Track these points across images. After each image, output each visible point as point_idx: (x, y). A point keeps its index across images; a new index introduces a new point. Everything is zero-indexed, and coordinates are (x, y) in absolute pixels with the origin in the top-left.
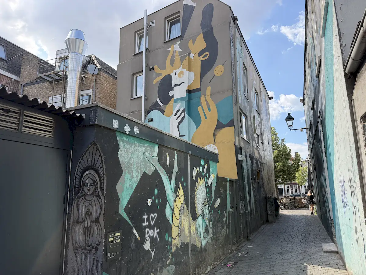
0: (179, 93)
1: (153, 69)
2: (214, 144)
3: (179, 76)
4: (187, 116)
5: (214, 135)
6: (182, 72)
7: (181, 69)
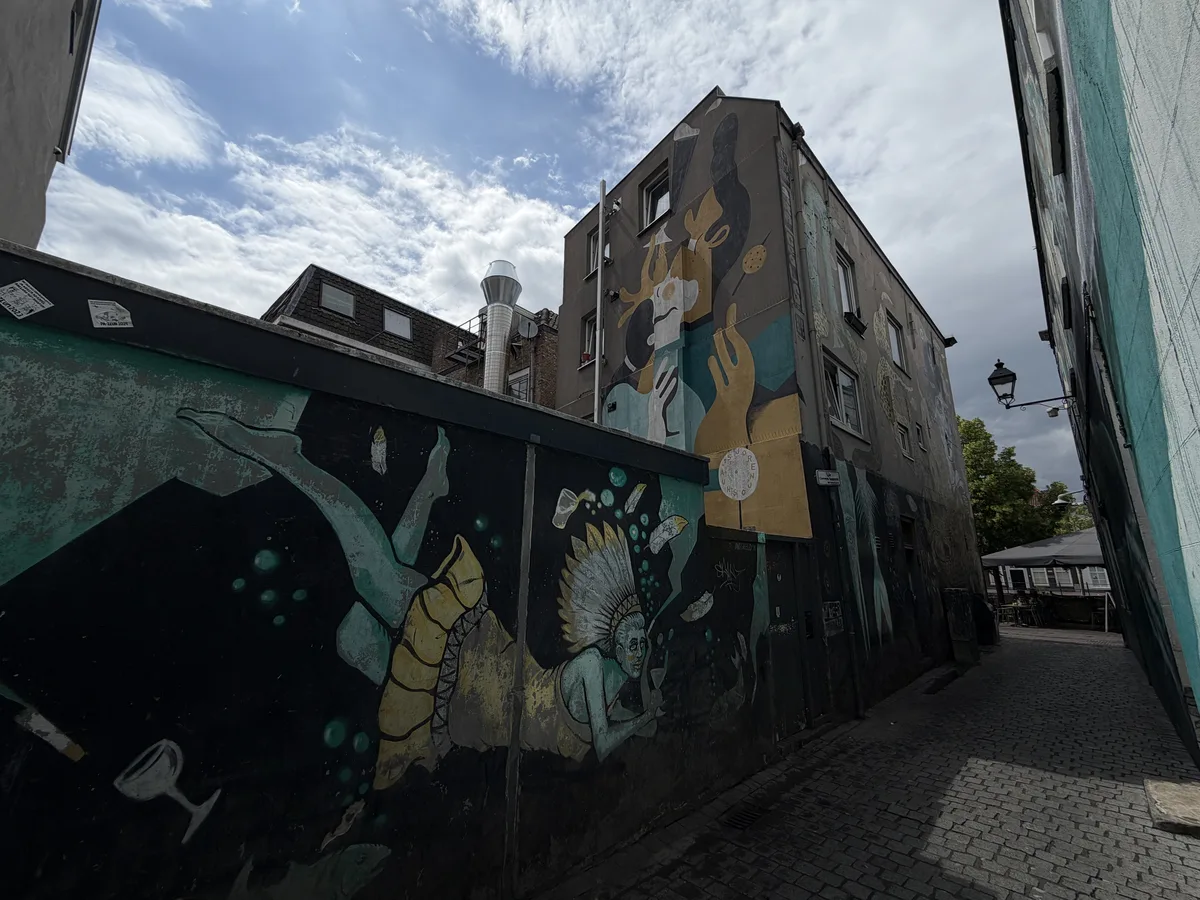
0: (665, 335)
1: (616, 296)
2: (747, 447)
3: (666, 295)
4: (681, 382)
5: (749, 423)
6: (671, 287)
7: (669, 280)
